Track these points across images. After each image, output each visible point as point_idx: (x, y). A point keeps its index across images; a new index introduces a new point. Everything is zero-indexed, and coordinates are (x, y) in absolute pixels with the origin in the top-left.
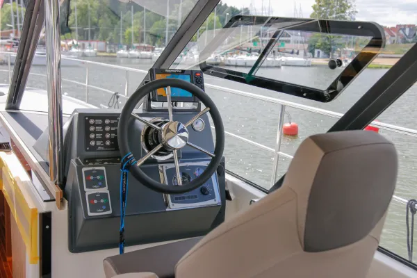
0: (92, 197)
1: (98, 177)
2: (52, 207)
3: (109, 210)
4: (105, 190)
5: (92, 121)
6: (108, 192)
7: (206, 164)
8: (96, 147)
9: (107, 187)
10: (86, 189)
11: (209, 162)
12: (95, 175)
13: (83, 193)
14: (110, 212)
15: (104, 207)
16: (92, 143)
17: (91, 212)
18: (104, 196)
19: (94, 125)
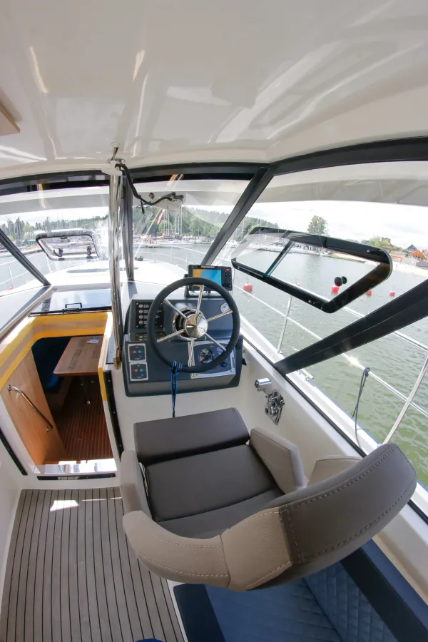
0: (134, 366)
1: (140, 352)
2: (112, 368)
3: (145, 377)
4: (144, 362)
5: (141, 306)
6: (146, 363)
7: (227, 342)
8: (143, 325)
9: (146, 360)
10: (130, 361)
11: (229, 340)
12: (137, 350)
13: (128, 363)
14: (147, 379)
15: (142, 375)
16: (141, 322)
17: (133, 378)
18: (143, 366)
19: (143, 309)
